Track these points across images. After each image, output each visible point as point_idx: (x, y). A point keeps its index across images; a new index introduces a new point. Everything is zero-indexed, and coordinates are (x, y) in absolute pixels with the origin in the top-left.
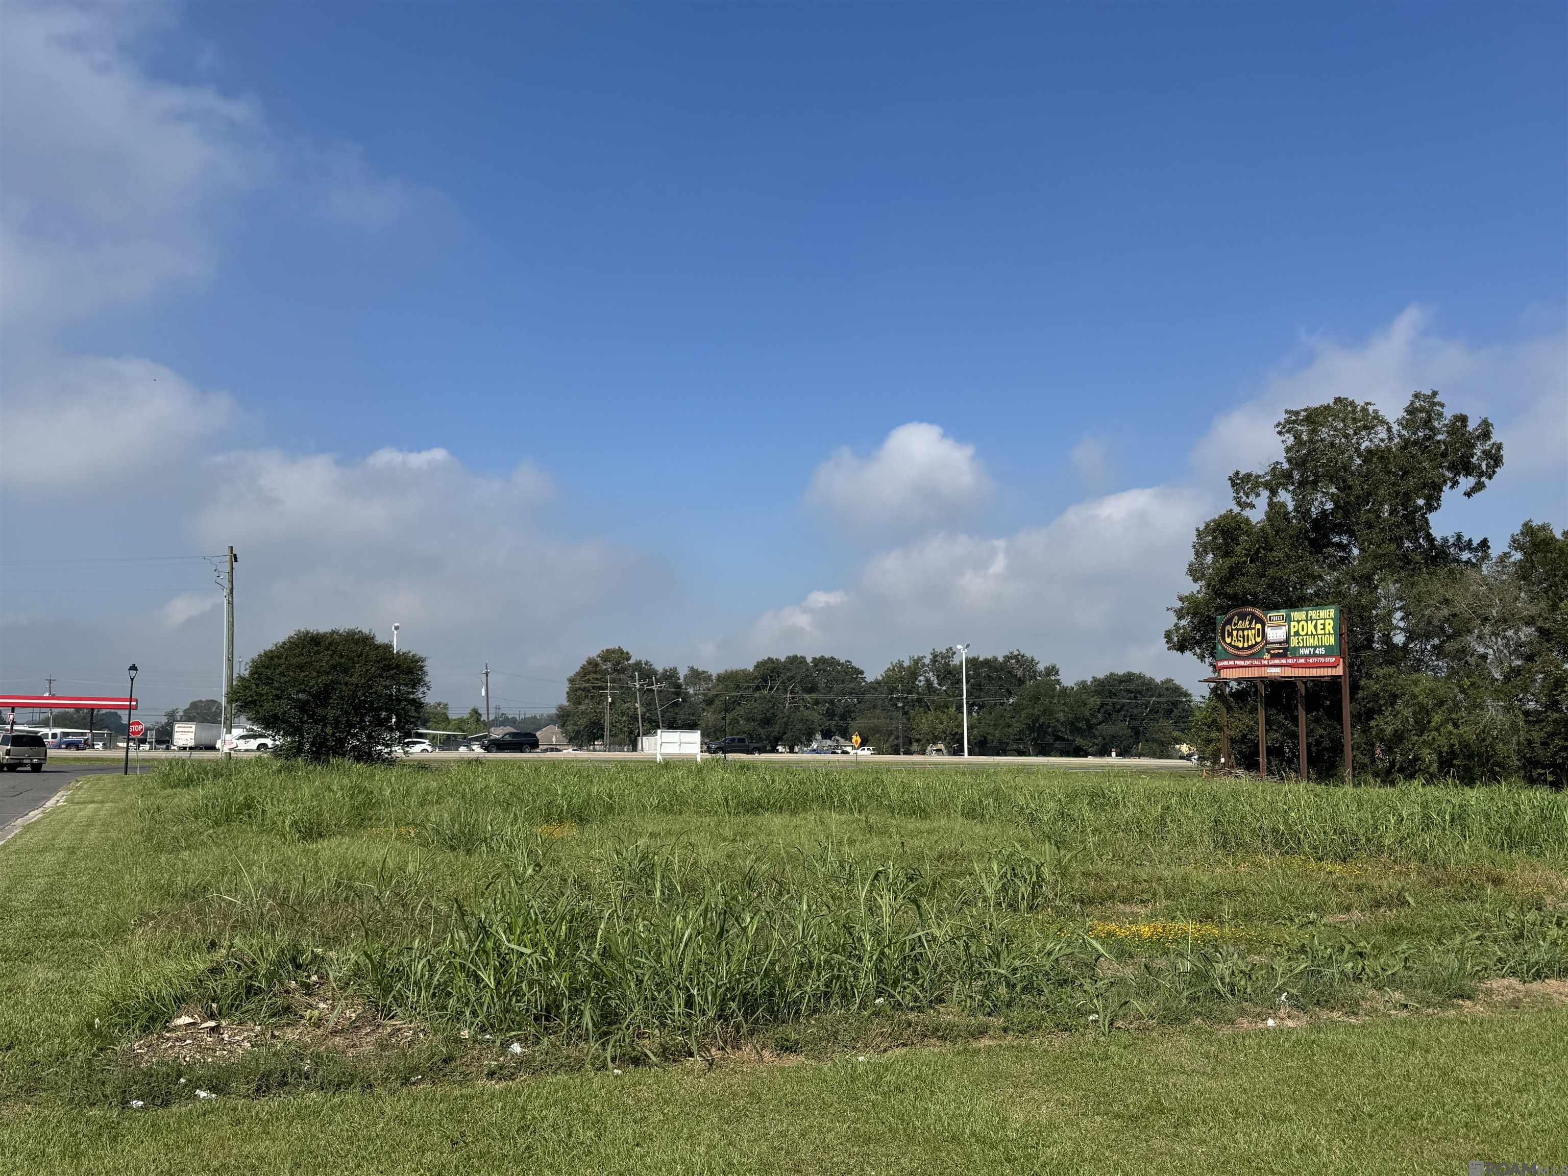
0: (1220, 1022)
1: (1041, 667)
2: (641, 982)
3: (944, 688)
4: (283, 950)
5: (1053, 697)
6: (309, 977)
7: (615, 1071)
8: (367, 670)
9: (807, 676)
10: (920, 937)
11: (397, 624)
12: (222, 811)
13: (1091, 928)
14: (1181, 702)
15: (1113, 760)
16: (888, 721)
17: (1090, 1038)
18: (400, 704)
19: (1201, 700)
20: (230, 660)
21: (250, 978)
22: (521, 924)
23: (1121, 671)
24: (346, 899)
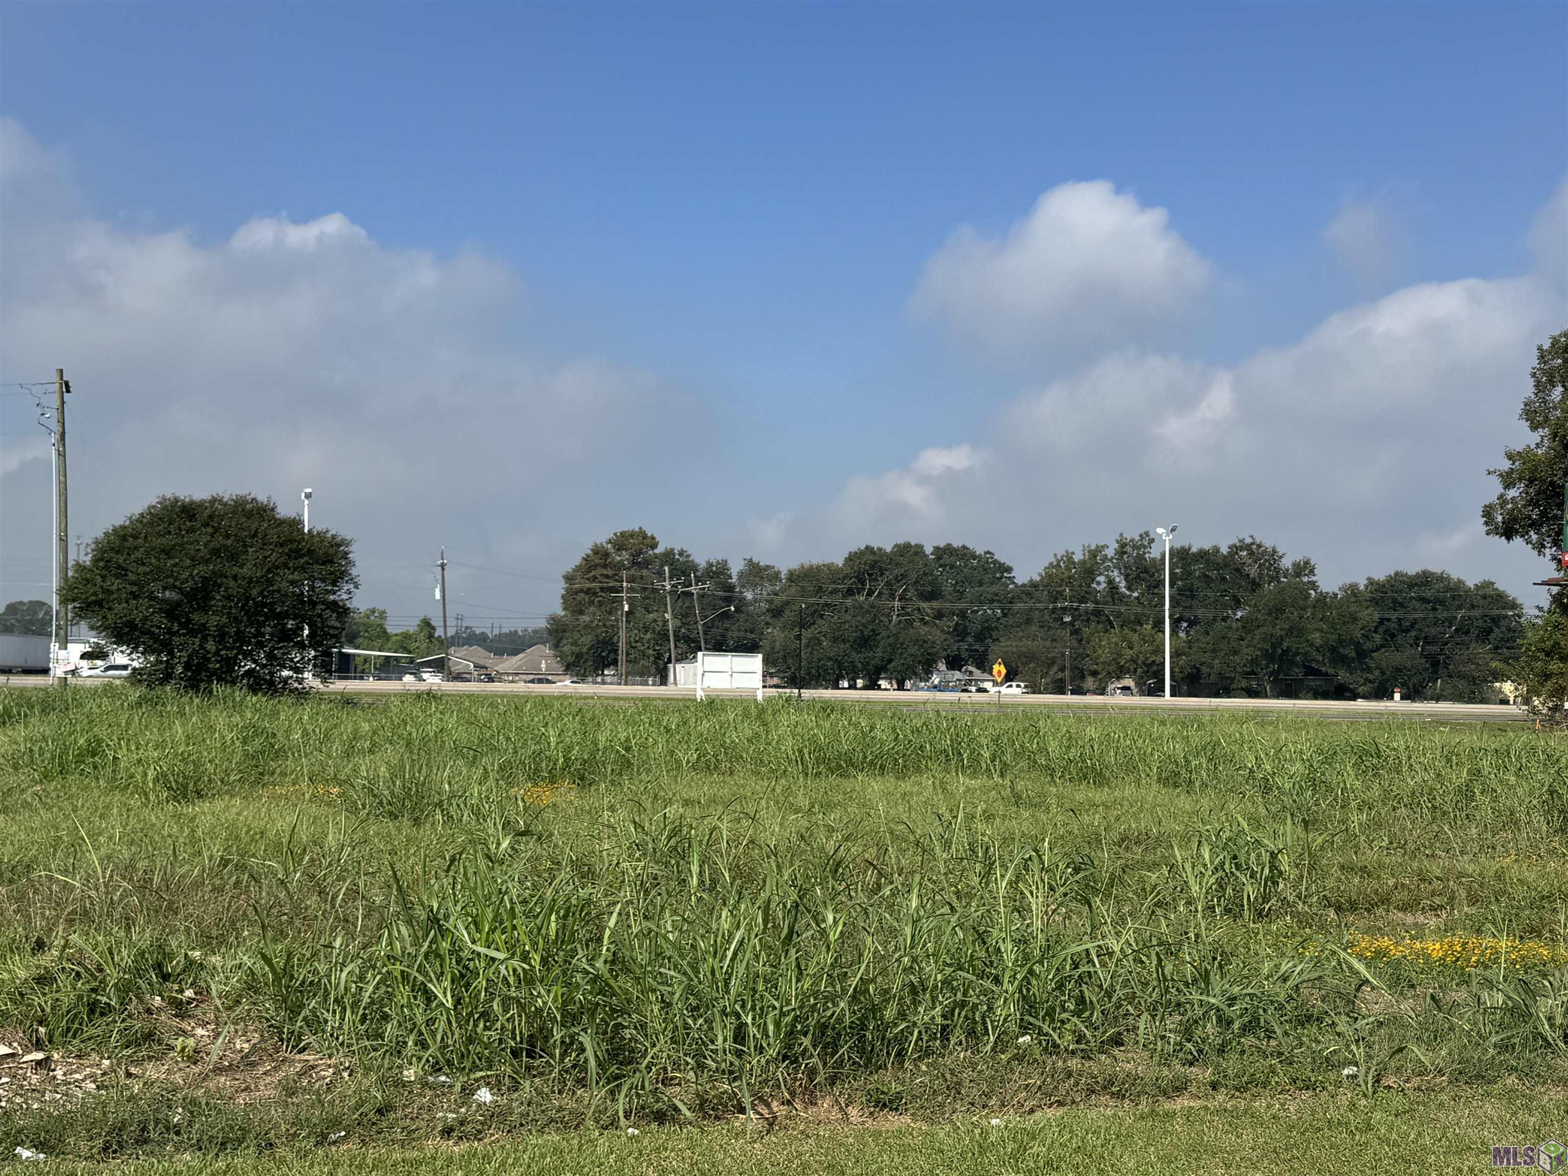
0: (1545, 1083)
1: (1287, 563)
2: (669, 1005)
3: (1136, 594)
4: (143, 952)
5: (1304, 609)
6: (181, 991)
7: (630, 1130)
8: (265, 557)
9: (925, 574)
10: (1087, 950)
11: (309, 490)
12: (53, 759)
13: (1351, 945)
14: (1506, 616)
15: (1397, 704)
16: (1048, 643)
17: (1344, 1098)
18: (314, 608)
19: (1537, 612)
20: (63, 540)
21: (94, 990)
22: (490, 916)
23: (1412, 569)
24: (237, 883)
